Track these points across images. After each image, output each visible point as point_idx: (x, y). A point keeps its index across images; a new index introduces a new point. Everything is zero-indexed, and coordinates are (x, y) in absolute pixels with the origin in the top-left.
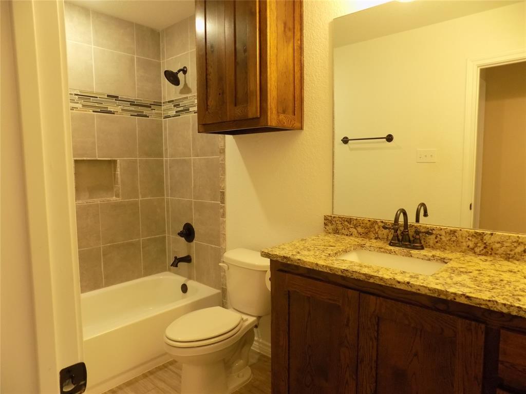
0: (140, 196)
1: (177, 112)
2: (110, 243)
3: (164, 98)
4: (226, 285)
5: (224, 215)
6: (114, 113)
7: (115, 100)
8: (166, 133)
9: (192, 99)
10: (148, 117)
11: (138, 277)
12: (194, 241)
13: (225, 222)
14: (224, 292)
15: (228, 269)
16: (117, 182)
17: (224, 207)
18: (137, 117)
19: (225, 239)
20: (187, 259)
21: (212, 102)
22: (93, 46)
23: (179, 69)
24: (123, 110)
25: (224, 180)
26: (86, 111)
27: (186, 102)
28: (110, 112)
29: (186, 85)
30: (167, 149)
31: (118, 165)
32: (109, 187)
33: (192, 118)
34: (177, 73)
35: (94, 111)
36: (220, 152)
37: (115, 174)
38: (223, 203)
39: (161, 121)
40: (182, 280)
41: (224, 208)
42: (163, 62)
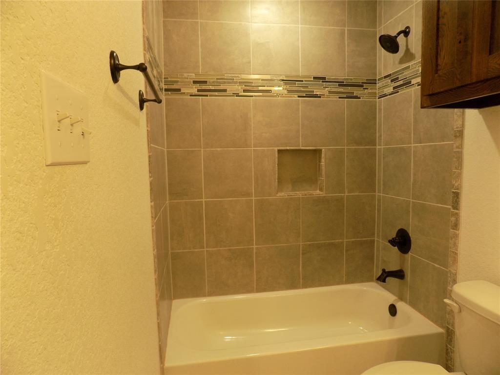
0: (346, 190)
1: (394, 88)
2: (309, 241)
3: (380, 74)
4: (453, 325)
5: (456, 226)
6: (320, 97)
7: (322, 82)
8: (380, 117)
9: (416, 66)
10: (360, 98)
11: (338, 284)
12: (410, 253)
13: (456, 236)
14: (450, 334)
15: (460, 311)
16: (321, 174)
17: (457, 214)
18: (346, 99)
19: (455, 261)
20: (399, 274)
21: (445, 59)
22: (300, 26)
23: (399, 30)
24: (330, 92)
25: (459, 176)
26: (291, 97)
27: (407, 73)
28: (316, 96)
29: (407, 50)
30: (381, 136)
31: (323, 155)
32: (312, 179)
33: (414, 92)
34: (396, 37)
35: (299, 97)
36: (456, 136)
37: (319, 165)
38: (457, 209)
39: (376, 101)
40: (391, 298)
41: (457, 216)
42: (379, 30)
